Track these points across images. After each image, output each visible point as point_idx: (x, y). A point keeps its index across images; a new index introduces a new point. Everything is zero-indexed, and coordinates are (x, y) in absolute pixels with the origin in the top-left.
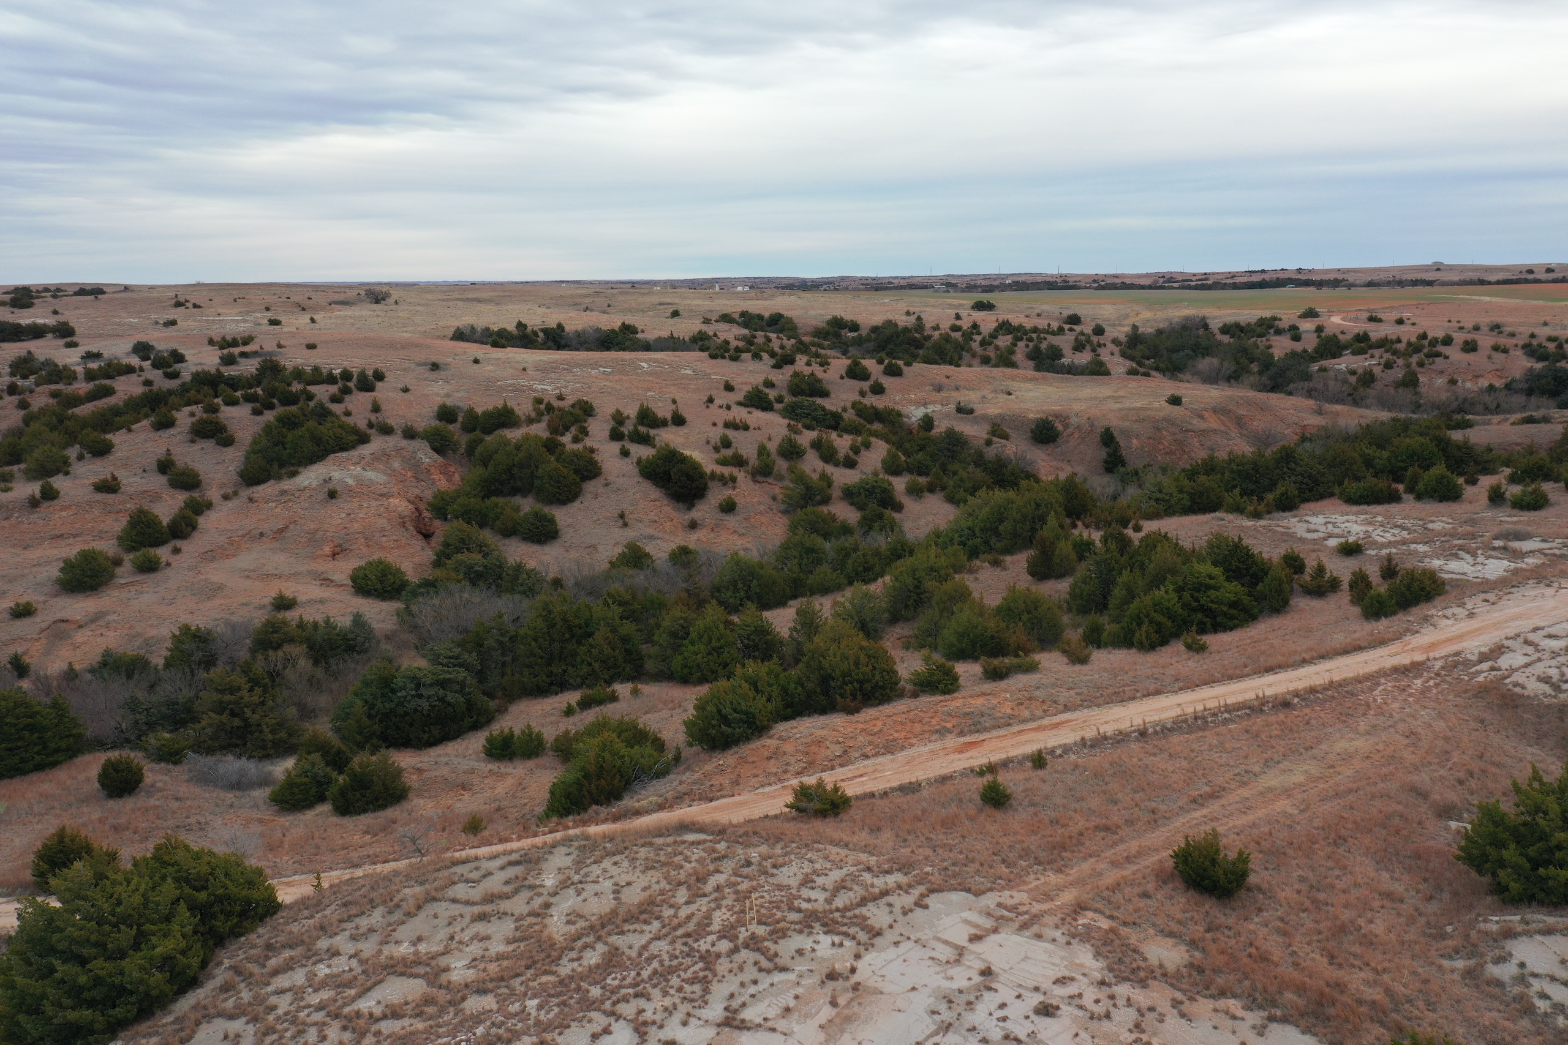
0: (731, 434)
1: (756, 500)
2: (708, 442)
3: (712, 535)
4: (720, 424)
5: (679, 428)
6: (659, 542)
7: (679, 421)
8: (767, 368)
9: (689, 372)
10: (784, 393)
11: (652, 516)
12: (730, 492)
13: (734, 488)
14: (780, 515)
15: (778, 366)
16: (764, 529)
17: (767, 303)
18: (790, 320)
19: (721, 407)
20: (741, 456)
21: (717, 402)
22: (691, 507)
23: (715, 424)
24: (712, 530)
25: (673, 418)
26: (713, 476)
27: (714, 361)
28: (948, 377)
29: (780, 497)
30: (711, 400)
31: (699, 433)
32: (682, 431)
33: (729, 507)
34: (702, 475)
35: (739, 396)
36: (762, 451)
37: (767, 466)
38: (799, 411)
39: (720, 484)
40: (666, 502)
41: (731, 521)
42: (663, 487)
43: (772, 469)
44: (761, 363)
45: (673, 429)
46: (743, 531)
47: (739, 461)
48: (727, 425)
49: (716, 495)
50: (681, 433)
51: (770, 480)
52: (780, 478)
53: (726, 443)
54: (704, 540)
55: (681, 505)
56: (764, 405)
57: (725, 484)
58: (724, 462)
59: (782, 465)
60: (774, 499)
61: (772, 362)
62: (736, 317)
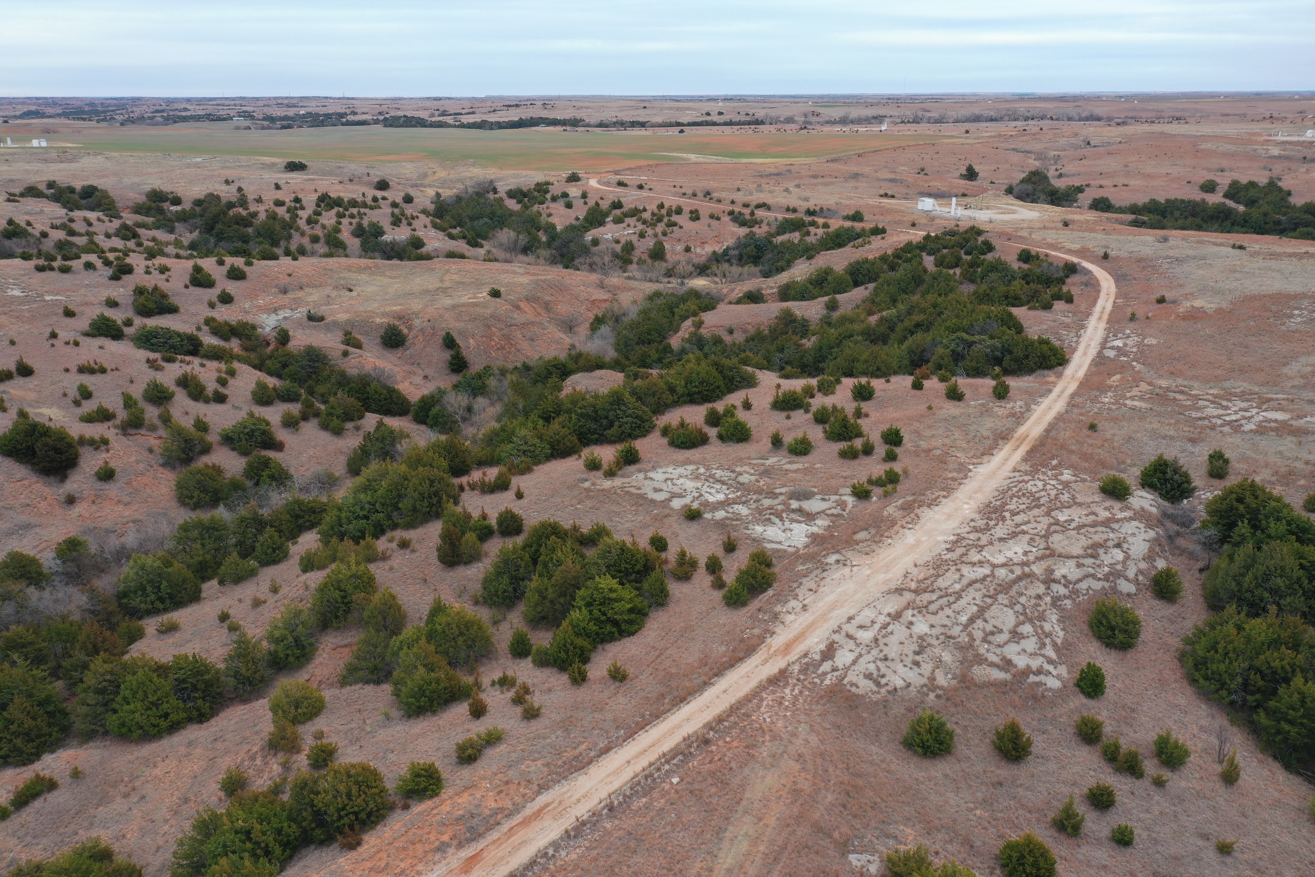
0: (89, 380)
1: (133, 458)
2: (65, 395)
3: (94, 508)
4: (74, 369)
5: (28, 379)
6: (37, 530)
7: (25, 371)
8: (106, 281)
9: (17, 293)
10: (130, 314)
11: (23, 499)
12: (104, 455)
13: (108, 451)
14: (161, 469)
15: (115, 277)
16: (148, 491)
17: (74, 166)
18: (105, 194)
19: (67, 343)
20: (107, 410)
21: (63, 335)
22: (63, 478)
23: (67, 370)
24: (93, 502)
25: (18, 369)
26: (82, 441)
27: (42, 274)
28: (290, 275)
29: (158, 451)
30: (54, 335)
31: (52, 383)
32: (30, 382)
33: (106, 475)
34: (70, 446)
35: (83, 323)
36: (129, 403)
37: (138, 418)
38: (154, 341)
39: (91, 449)
40: (34, 479)
41: (112, 489)
42: (27, 462)
43: (143, 419)
44: (97, 274)
45: (19, 381)
46: (127, 499)
47: (104, 416)
48: (82, 370)
49: (90, 462)
50: (31, 386)
51: (143, 432)
52: (153, 428)
53: (86, 394)
54: (87, 515)
55: (52, 479)
56: (113, 333)
57: (97, 449)
58: (89, 419)
59: (152, 413)
60: (151, 451)
61: (109, 272)
62: (42, 187)
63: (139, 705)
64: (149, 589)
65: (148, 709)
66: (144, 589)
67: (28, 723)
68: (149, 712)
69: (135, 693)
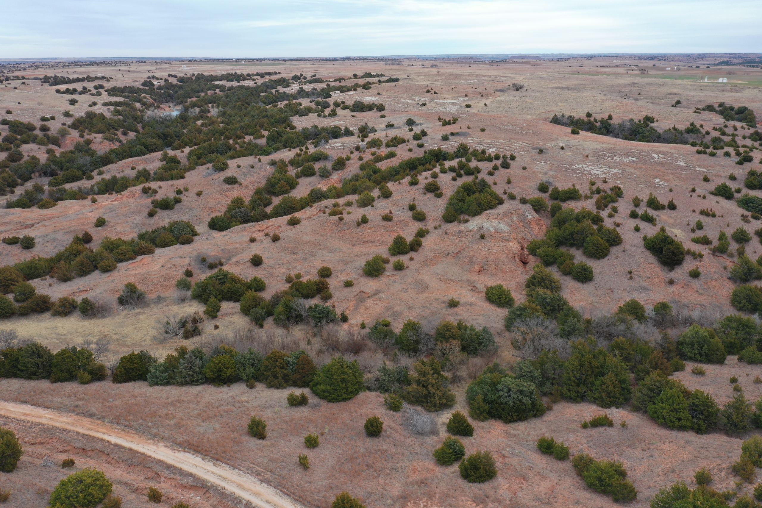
0: (704, 219)
1: (713, 270)
2: (688, 224)
3: (682, 290)
4: (698, 211)
5: (672, 211)
6: (649, 292)
7: (672, 207)
8: (733, 164)
9: (682, 164)
10: (741, 186)
11: (648, 274)
12: (698, 263)
13: (701, 261)
14: (727, 281)
15: (740, 163)
16: (715, 291)
18: (751, 113)
19: (699, 196)
20: (708, 239)
21: (699, 191)
22: (672, 269)
23: (694, 211)
24: (683, 287)
25: (669, 205)
26: (689, 252)
27: (699, 155)
29: (729, 269)
30: (694, 190)
31: (684, 216)
32: (673, 213)
33: (695, 275)
34: (682, 253)
35: (712, 186)
36: (722, 237)
37: (724, 247)
38: (751, 204)
39: (692, 258)
40: (657, 265)
41: (695, 283)
42: (657, 255)
43: (727, 249)
44: (730, 159)
45: (667, 211)
46: (702, 292)
47: (706, 241)
48: (702, 213)
49: (689, 264)
50: (672, 216)
51: (724, 256)
52: (731, 256)
53: (700, 226)
54: (677, 293)
55: (666, 268)
56: (728, 195)
57: (695, 258)
58: (696, 241)
59: (734, 246)
60: (725, 268)
61: (738, 159)
62: (716, 106)
63: (668, 406)
64: (696, 346)
65: (672, 411)
66: (693, 345)
67: (611, 388)
68: (671, 413)
69: (668, 399)
